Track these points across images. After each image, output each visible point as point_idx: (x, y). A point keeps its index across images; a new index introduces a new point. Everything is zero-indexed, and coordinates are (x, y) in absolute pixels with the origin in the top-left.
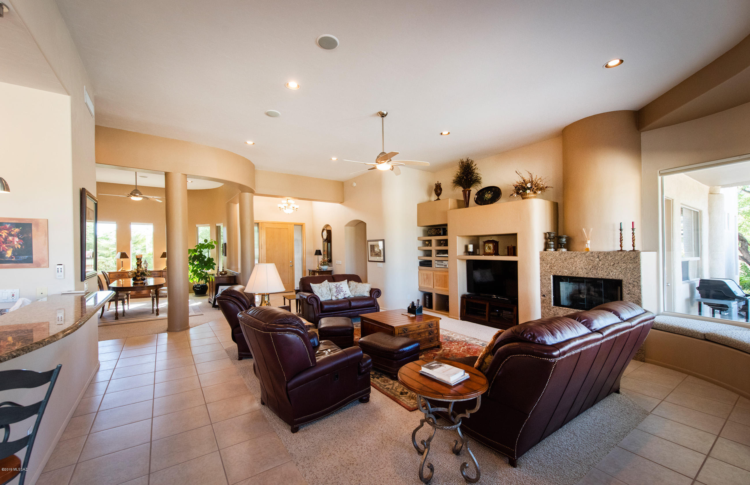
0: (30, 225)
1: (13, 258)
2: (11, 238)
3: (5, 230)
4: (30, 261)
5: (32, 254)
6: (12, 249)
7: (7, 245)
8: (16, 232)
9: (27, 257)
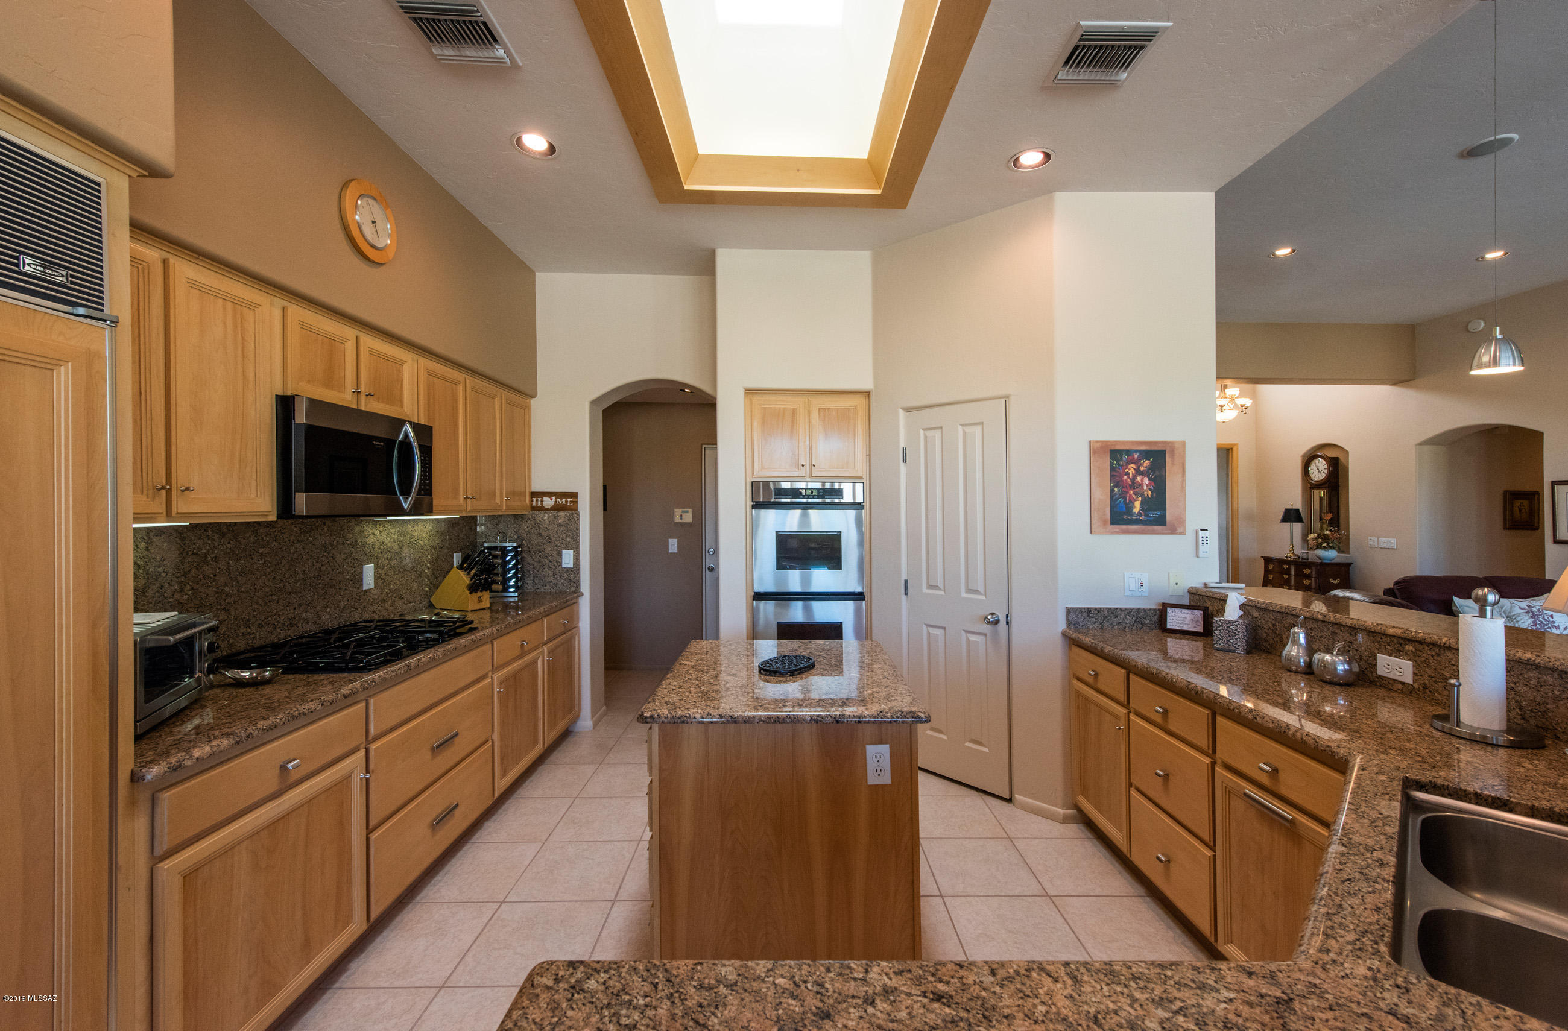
0: (1163, 452)
1: (1141, 516)
2: (1139, 478)
3: (1132, 463)
4: (1161, 521)
5: (1165, 509)
6: (1140, 498)
7: (1136, 490)
8: (1146, 467)
9: (1159, 513)
